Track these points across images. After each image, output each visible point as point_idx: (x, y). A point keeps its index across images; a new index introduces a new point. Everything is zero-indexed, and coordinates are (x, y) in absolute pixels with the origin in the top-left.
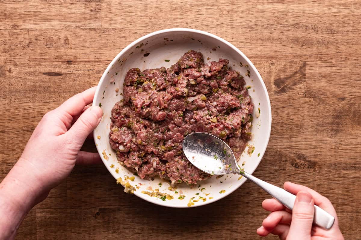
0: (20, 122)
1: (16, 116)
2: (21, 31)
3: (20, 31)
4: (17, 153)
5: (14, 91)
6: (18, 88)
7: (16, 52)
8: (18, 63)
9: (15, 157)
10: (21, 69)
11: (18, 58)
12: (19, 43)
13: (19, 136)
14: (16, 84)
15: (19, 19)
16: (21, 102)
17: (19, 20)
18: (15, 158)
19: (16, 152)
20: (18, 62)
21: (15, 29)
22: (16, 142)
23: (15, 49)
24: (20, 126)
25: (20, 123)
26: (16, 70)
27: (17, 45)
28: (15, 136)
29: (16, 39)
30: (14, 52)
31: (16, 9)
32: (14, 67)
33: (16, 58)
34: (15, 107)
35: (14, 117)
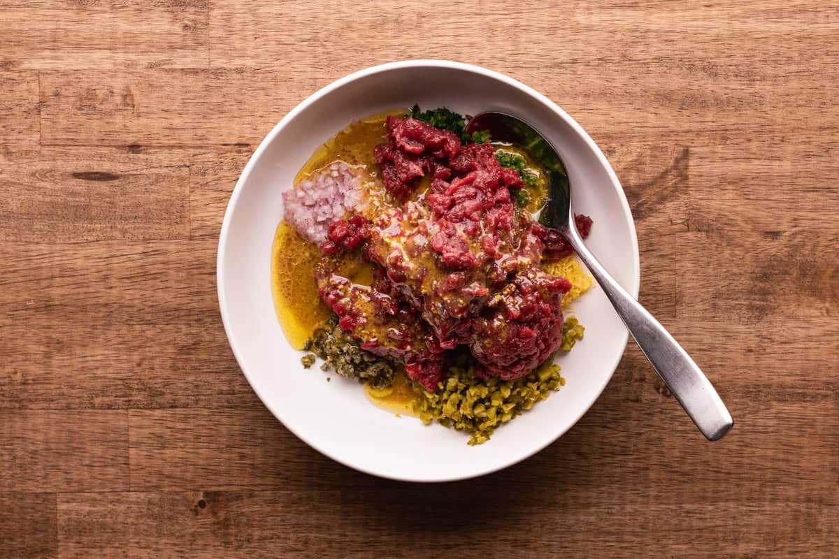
0: (19, 289)
1: (9, 275)
2: (20, 76)
3: (18, 74)
4: (12, 362)
5: (5, 216)
6: (15, 208)
7: (9, 124)
8: (14, 151)
9: (7, 371)
10: (21, 165)
11: (14, 137)
12: (16, 102)
13: (17, 322)
14: (10, 200)
15: (16, 46)
16: (21, 241)
17: (16, 48)
18: (8, 373)
19: (10, 359)
20: (15, 147)
21: (8, 70)
22: (10, 336)
23: (8, 117)
24: (19, 299)
25: (18, 292)
26: (10, 166)
27: (11, 109)
28: (8, 322)
29: (10, 95)
30: (5, 125)
31: (9, 24)
32: (4, 160)
33: (10, 138)
34: (6, 253)
35: (4, 276)
